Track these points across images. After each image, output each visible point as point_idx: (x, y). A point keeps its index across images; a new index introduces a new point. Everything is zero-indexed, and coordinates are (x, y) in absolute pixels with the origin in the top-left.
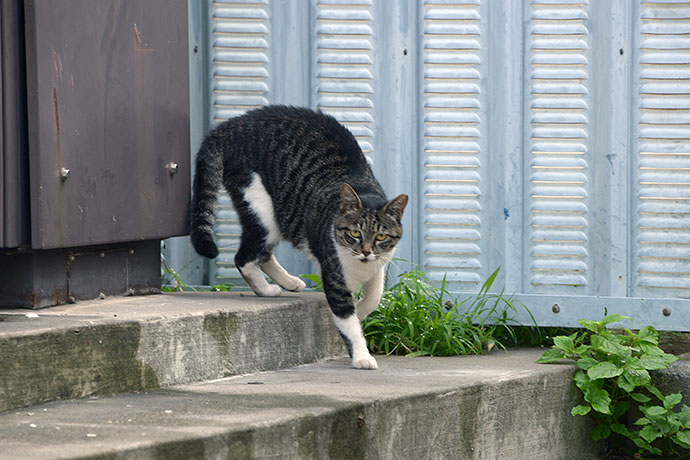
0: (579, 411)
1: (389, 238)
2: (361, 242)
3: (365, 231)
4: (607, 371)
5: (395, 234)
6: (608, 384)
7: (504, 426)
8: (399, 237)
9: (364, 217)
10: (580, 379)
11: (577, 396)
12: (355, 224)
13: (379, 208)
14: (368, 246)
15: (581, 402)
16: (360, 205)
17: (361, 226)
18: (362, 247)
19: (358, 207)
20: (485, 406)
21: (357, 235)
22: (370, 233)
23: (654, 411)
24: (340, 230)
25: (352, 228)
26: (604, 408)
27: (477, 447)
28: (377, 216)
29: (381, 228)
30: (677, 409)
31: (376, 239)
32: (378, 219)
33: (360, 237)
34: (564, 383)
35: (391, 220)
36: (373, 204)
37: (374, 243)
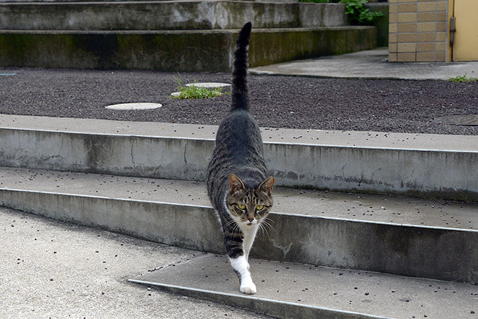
0: (347, 13)
1: (265, 208)
2: (246, 212)
3: (248, 204)
4: (353, 4)
5: (268, 205)
6: (353, 7)
7: (330, 14)
8: (271, 206)
9: (247, 195)
10: (347, 7)
11: (346, 10)
12: (241, 200)
13: (256, 188)
14: (251, 215)
15: (347, 11)
16: (244, 187)
17: (246, 201)
18: (248, 216)
19: (242, 188)
20: (326, 9)
21: (243, 207)
22: (252, 205)
23: (363, 13)
24: (231, 205)
25: (239, 203)
26: (352, 12)
27: (324, 18)
28: (255, 193)
29: (259, 201)
30: (368, 12)
31: (256, 210)
32: (256, 195)
33: (245, 209)
34: (343, 7)
35: (264, 195)
36: (251, 185)
37: (256, 212)
